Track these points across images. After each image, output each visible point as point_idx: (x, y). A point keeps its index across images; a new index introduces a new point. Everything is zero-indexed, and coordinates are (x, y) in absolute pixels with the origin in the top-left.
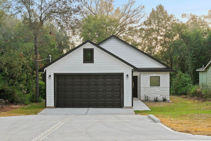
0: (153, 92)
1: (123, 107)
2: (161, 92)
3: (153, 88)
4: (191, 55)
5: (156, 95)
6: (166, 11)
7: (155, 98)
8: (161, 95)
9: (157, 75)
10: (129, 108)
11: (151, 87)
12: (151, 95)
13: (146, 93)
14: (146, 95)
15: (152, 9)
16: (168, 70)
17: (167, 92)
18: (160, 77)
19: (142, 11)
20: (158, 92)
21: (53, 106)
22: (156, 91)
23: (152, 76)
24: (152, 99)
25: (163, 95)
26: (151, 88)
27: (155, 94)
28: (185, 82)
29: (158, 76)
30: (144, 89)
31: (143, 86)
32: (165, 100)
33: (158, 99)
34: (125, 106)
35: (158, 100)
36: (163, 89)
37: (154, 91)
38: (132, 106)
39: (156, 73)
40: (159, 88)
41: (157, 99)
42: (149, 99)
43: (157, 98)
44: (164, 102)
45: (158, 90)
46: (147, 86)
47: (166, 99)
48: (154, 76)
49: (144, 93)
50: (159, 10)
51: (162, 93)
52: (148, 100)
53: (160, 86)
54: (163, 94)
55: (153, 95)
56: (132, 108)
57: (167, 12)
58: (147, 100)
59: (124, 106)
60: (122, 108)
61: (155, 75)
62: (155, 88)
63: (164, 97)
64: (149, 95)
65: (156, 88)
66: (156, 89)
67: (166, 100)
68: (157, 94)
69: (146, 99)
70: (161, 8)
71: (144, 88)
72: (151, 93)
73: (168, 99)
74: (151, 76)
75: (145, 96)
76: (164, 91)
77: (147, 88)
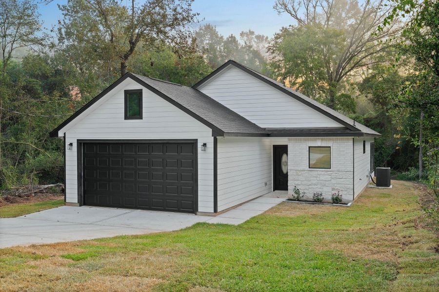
0: (314, 182)
2: (333, 181)
3: (316, 173)
5: (322, 187)
8: (333, 189)
9: (324, 144)
11: (311, 169)
12: (310, 187)
16: (348, 131)
18: (331, 149)
20: (327, 182)
21: (76, 201)
22: (322, 178)
23: (313, 146)
24: (310, 196)
26: (312, 173)
27: (319, 186)
29: (326, 146)
30: (295, 174)
31: (292, 168)
32: (336, 200)
33: (323, 196)
35: (323, 198)
36: (337, 175)
37: (318, 179)
39: (322, 140)
40: (328, 172)
41: (321, 198)
42: (303, 196)
43: (321, 194)
44: (333, 205)
45: (328, 178)
46: (301, 168)
48: (317, 146)
49: (295, 182)
51: (335, 185)
52: (301, 198)
53: (331, 168)
54: (337, 187)
55: (314, 187)
58: (298, 198)
59: (200, 211)
60: (196, 215)
61: (318, 142)
62: (319, 173)
63: (336, 193)
65: (323, 173)
67: (341, 201)
68: (325, 185)
69: (296, 196)
71: (295, 171)
72: (310, 183)
74: (311, 146)
75: (295, 189)
76: (340, 179)
77: (303, 172)
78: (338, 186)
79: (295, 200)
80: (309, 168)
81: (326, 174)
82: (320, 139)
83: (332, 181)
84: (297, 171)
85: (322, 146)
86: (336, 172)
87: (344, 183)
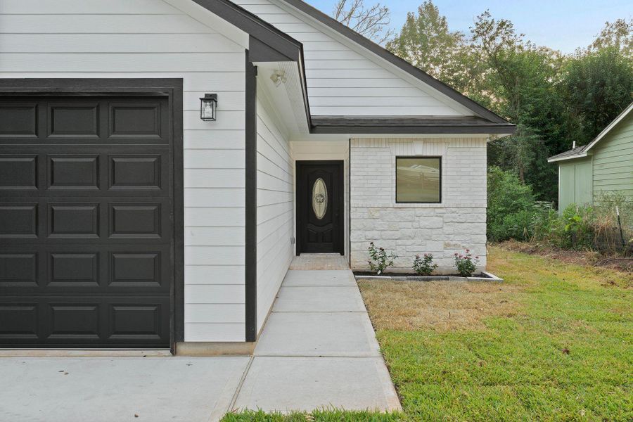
0: (409, 232)
1: (181, 348)
2: (448, 229)
3: (412, 212)
4: (526, 118)
5: (424, 242)
6: (444, 19)
7: (417, 257)
8: (447, 246)
9: (429, 150)
10: (225, 354)
11: (400, 205)
12: (399, 242)
13: (375, 234)
14: (378, 245)
15: (409, 14)
17: (477, 232)
18: (443, 161)
19: (382, 21)
20: (434, 232)
22: (424, 223)
23: (405, 154)
24: (405, 262)
25: (454, 242)
26: (399, 211)
27: (418, 241)
28: (513, 198)
29: (432, 154)
30: (366, 216)
31: (360, 203)
32: (465, 270)
33: (434, 261)
34: (189, 336)
35: (435, 266)
36: (454, 215)
37: (416, 225)
38: (251, 335)
39: (425, 141)
40: (437, 211)
41: (431, 265)
42: (391, 263)
43: (429, 258)
44: (462, 280)
45: (437, 221)
46: (380, 203)
47: (473, 261)
48: (413, 155)
49: (367, 233)
50: (426, 16)
51: (451, 236)
52: (388, 269)
53: (443, 201)
55: (409, 242)
56: (249, 354)
57: (446, 20)
58: (381, 267)
59: (187, 339)
60: (174, 353)
61: (418, 146)
62: (418, 212)
63: (463, 253)
64: (393, 243)
65: (425, 212)
66: (423, 214)
67: (473, 269)
68: (430, 239)
69: (376, 263)
70: (430, 10)
71: (366, 210)
72: (398, 234)
73: (481, 263)
74: (402, 154)
75: (371, 249)
76: (461, 224)
77: (383, 212)
78: (458, 238)
79: (375, 274)
80: (397, 202)
81: (432, 214)
82: (420, 139)
83: (445, 228)
84: (372, 210)
85: (424, 155)
86: (454, 210)
87: (468, 231)
